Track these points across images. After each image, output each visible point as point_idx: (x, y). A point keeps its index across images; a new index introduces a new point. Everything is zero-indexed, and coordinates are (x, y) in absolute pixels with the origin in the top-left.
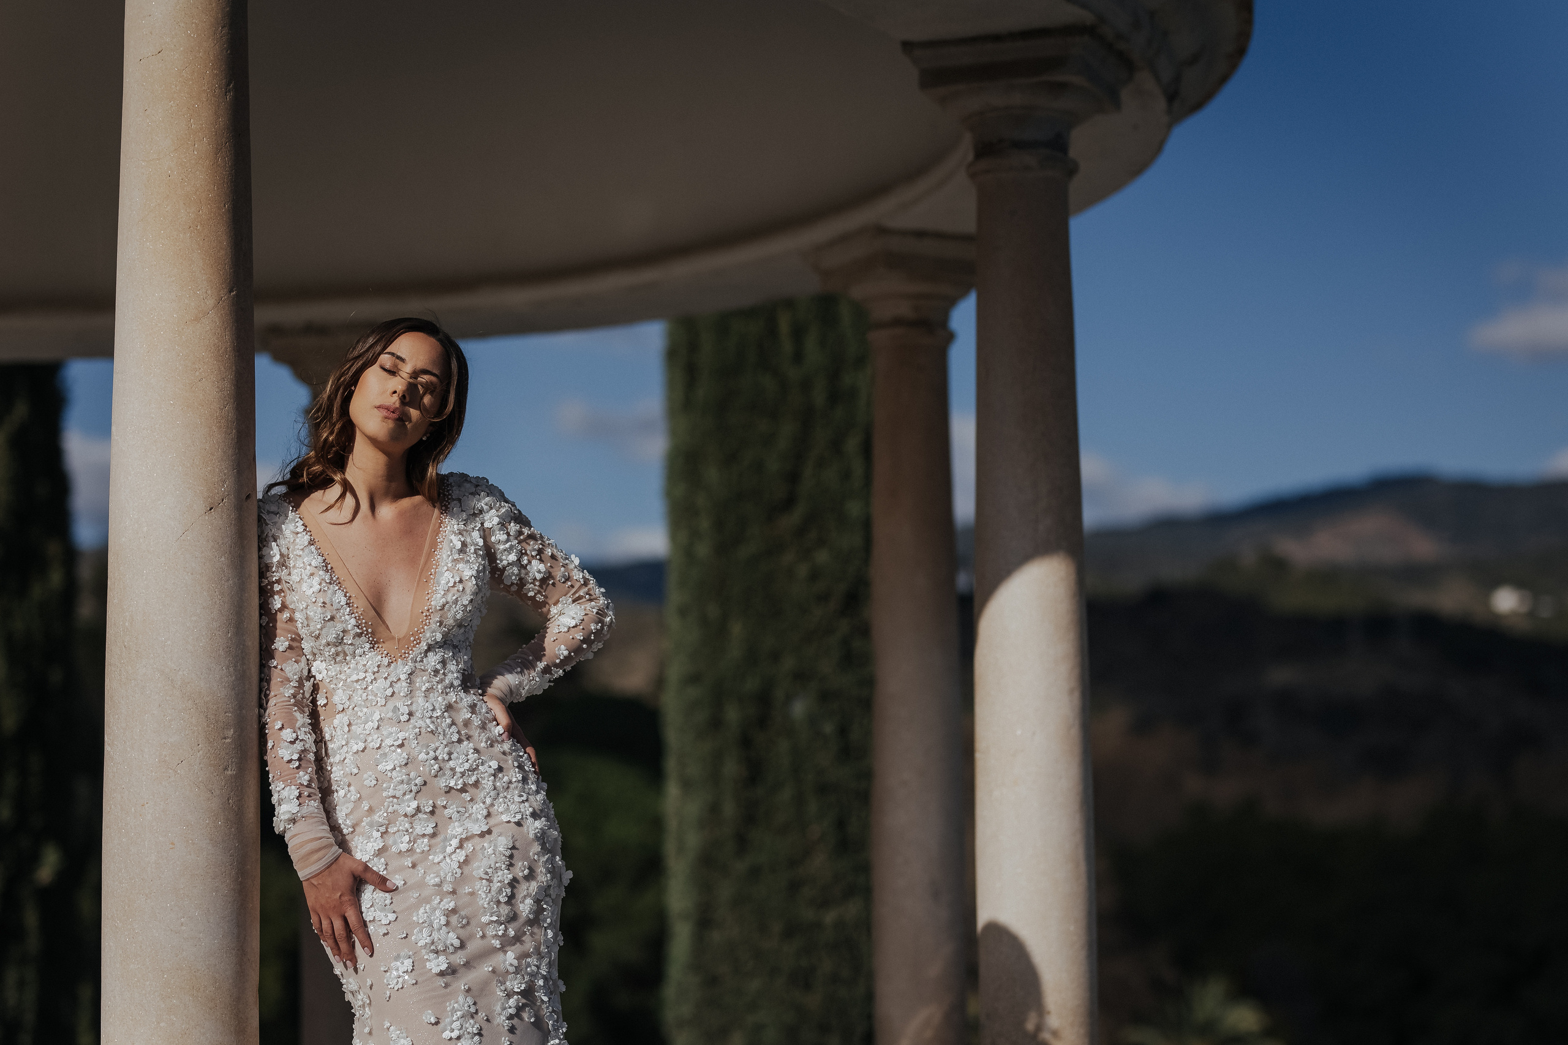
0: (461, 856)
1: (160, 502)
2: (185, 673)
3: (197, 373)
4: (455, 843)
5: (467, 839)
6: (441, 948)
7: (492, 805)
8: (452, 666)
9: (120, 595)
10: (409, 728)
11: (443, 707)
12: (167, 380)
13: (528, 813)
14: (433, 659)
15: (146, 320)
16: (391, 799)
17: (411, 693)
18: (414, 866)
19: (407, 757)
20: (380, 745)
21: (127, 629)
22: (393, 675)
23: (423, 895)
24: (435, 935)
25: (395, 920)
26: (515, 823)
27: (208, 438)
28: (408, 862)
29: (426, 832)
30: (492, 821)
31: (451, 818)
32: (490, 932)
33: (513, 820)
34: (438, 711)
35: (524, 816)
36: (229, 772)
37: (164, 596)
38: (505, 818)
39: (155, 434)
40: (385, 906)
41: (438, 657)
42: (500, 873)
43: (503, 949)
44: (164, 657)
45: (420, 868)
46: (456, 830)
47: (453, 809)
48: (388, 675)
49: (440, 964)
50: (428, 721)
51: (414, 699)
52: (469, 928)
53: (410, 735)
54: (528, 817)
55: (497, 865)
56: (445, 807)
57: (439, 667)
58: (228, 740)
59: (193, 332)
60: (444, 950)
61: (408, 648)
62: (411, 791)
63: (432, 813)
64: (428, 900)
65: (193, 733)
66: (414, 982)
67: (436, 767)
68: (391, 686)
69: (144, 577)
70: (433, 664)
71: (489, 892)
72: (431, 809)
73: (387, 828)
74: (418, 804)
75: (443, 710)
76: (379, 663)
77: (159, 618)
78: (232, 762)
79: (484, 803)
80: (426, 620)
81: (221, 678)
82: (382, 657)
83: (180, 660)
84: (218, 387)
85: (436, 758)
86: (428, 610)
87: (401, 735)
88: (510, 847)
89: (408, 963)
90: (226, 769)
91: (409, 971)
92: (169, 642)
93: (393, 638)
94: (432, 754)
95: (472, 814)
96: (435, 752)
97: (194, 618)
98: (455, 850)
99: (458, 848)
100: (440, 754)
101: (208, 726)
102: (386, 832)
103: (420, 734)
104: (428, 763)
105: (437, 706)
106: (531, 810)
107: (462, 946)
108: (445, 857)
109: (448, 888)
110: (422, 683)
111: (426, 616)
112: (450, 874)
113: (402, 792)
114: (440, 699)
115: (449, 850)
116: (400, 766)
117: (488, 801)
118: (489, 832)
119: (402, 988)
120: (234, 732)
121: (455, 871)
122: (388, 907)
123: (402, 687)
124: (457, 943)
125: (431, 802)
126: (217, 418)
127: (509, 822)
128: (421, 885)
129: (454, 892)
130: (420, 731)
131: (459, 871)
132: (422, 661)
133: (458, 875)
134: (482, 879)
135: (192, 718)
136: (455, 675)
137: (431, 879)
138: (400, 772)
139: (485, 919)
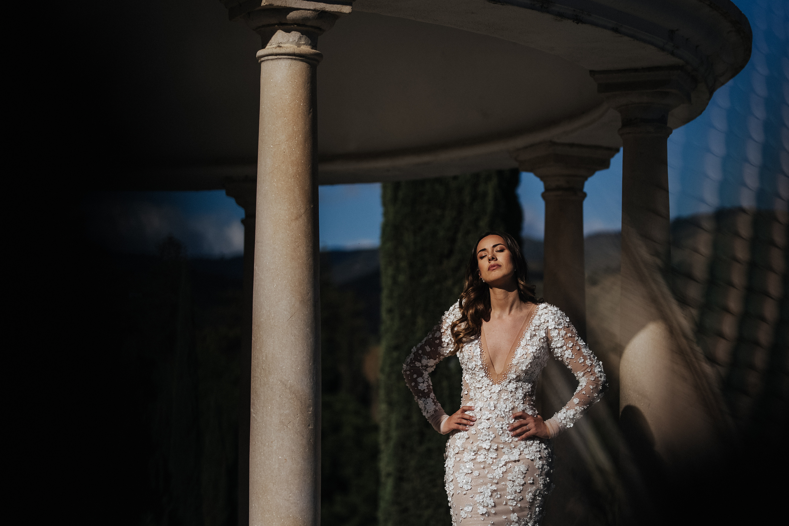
0: (504, 469)
1: (280, 303)
2: (291, 381)
3: (297, 244)
4: (503, 463)
5: (509, 462)
6: (486, 505)
7: (523, 451)
8: (520, 391)
9: (260, 345)
10: (493, 413)
11: (510, 408)
12: (283, 247)
13: (538, 457)
14: (512, 386)
15: (273, 218)
16: (481, 441)
17: (498, 400)
18: (484, 468)
19: (490, 425)
20: (481, 417)
21: (264, 361)
22: (493, 390)
23: (484, 482)
24: (485, 499)
25: (471, 489)
26: (531, 460)
27: (302, 274)
28: (482, 466)
29: (493, 457)
30: (521, 457)
31: (504, 453)
32: (510, 503)
33: (530, 459)
34: (508, 409)
35: (536, 458)
36: (310, 427)
37: (282, 346)
38: (527, 457)
39: (277, 271)
40: (468, 482)
41: (515, 386)
42: (519, 480)
43: (513, 511)
44: (282, 374)
45: (487, 470)
46: (505, 458)
47: (506, 449)
48: (491, 389)
49: (483, 510)
50: (502, 412)
51: (499, 402)
52: (500, 499)
53: (493, 416)
54: (537, 459)
55: (519, 476)
56: (503, 448)
57: (513, 390)
58: (310, 413)
59: (295, 225)
60: (487, 506)
61: (501, 379)
62: (489, 439)
63: (497, 450)
64: (486, 484)
65: (295, 409)
66: (471, 516)
67: (501, 432)
68: (491, 394)
69: (273, 337)
70: (511, 388)
71: (513, 487)
72: (496, 448)
73: (477, 452)
74: (491, 444)
75: (510, 409)
76: (488, 383)
77: (280, 356)
78: (312, 423)
79: (520, 449)
80: (510, 369)
81: (307, 384)
82: (490, 381)
83: (289, 376)
84: (306, 250)
85: (502, 428)
86: (511, 365)
87: (490, 416)
88: (526, 470)
89: (471, 508)
90: (309, 426)
91: (470, 511)
92: (284, 367)
93: (495, 374)
94: (500, 426)
95: (514, 453)
96: (502, 425)
97: (295, 356)
98: (503, 466)
99: (504, 465)
100: (504, 427)
101: (301, 406)
102: (477, 453)
103: (497, 417)
104: (498, 429)
105: (508, 407)
106: (540, 456)
107: (495, 506)
108: (498, 468)
109: (496, 481)
110: (504, 396)
111: (510, 367)
112: (498, 475)
113: (485, 439)
114: (510, 404)
115: (500, 465)
116: (486, 428)
117: (522, 449)
118: (519, 461)
119: (466, 518)
120: (313, 409)
121: (500, 475)
122: (469, 483)
123: (495, 396)
124: (493, 504)
125: (496, 445)
126: (305, 264)
127: (528, 459)
128: (485, 477)
129: (497, 483)
130: (498, 416)
131: (502, 475)
132: (506, 386)
133: (501, 477)
134: (510, 480)
135: (294, 402)
136: (521, 394)
137: (489, 476)
138: (486, 430)
139: (509, 497)
